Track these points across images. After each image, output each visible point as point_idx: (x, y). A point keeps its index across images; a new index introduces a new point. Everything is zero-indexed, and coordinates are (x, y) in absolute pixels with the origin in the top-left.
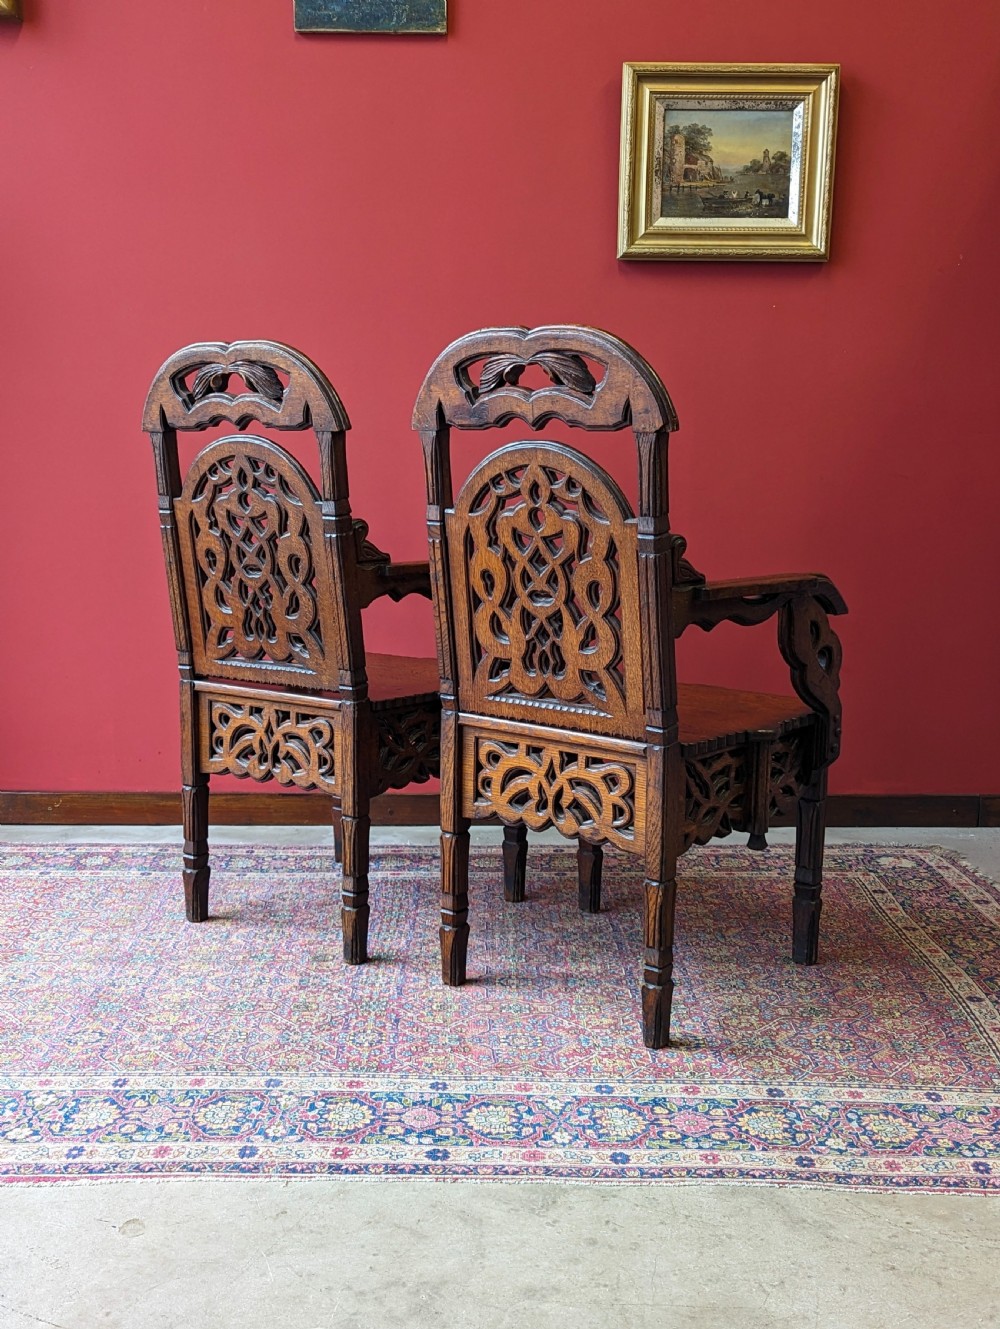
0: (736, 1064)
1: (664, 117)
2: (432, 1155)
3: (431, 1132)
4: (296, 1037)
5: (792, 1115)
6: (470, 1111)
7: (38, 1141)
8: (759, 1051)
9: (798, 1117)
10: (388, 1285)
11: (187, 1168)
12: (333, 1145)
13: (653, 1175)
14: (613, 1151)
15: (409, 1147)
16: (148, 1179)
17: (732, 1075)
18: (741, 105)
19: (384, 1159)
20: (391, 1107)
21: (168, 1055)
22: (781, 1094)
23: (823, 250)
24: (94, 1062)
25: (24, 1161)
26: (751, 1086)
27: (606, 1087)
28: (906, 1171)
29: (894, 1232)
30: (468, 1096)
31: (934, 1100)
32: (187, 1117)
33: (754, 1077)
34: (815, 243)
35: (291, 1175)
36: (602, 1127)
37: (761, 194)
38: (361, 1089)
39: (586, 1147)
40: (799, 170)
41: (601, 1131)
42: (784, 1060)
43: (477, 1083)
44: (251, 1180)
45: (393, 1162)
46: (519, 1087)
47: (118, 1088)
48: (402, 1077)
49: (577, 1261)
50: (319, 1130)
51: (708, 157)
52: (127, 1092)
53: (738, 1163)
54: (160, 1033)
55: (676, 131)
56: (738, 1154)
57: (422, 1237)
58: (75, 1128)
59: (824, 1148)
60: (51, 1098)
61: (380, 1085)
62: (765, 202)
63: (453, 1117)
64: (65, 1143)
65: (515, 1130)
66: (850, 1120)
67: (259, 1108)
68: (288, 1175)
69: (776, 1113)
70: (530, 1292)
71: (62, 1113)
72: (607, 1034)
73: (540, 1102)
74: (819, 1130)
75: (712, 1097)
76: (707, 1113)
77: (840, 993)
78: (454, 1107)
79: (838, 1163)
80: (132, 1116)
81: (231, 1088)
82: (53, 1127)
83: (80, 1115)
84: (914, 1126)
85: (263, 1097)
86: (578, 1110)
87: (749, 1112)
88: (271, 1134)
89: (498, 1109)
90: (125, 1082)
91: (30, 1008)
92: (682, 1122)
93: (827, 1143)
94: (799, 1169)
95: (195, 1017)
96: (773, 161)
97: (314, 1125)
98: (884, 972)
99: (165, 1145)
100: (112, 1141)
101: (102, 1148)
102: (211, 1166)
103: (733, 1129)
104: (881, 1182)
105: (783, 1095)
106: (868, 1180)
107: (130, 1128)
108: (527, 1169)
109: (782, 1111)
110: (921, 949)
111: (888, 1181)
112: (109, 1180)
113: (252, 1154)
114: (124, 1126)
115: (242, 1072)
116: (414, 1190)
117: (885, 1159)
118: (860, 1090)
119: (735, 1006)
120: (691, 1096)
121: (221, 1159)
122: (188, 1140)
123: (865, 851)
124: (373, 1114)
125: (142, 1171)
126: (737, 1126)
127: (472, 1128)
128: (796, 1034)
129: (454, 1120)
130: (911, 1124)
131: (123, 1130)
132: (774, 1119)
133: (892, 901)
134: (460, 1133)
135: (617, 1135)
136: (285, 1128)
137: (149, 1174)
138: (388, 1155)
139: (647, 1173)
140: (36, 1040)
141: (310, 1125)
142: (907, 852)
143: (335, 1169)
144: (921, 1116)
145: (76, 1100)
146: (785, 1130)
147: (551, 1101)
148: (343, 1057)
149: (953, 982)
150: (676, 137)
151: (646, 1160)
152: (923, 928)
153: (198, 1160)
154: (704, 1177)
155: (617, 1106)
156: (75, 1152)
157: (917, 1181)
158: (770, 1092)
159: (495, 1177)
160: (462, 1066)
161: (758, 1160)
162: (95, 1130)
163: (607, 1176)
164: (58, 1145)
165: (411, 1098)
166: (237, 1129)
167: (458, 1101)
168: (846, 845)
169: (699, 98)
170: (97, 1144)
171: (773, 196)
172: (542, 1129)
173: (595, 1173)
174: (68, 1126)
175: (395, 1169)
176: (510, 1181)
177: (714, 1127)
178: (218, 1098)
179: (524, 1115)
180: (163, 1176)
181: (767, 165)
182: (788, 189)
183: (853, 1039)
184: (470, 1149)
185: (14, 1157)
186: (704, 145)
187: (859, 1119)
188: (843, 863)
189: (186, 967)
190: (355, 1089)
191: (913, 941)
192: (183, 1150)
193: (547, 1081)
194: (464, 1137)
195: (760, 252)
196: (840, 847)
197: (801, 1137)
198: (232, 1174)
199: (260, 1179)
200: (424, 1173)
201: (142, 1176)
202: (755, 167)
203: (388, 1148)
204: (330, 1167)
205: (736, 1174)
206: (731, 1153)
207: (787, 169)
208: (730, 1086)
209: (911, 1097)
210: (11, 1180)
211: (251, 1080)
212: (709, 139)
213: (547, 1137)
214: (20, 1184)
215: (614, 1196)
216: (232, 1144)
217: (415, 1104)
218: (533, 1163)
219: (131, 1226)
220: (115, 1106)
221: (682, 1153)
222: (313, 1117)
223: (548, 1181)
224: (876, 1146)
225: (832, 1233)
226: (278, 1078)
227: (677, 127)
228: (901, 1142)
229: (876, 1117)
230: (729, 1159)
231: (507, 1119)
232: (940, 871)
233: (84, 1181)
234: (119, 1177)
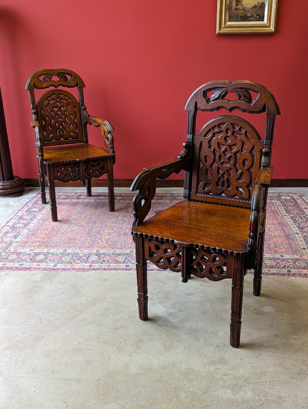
7: (82, 263)
10: (159, 292)
11: (115, 269)
16: (107, 271)
21: (107, 245)
23: (273, 30)
24: (91, 246)
25: (80, 267)
28: (272, 272)
31: (282, 257)
32: (113, 259)
34: (271, 28)
47: (97, 252)
52: (100, 253)
54: (105, 240)
57: (165, 283)
60: (83, 254)
62: (258, 17)
64: (88, 264)
67: (129, 257)
70: (188, 294)
71: (86, 258)
80: (102, 258)
81: (122, 252)
82: (85, 260)
83: (90, 258)
85: (129, 255)
88: (132, 263)
90: (99, 251)
91: (74, 234)
95: (112, 236)
99: (110, 264)
100: (98, 264)
101: (96, 265)
102: (120, 269)
107: (101, 261)
110: (287, 221)
111: (268, 274)
112: (99, 271)
113: (128, 267)
115: (124, 249)
117: (267, 269)
121: (122, 267)
122: (114, 264)
123: (278, 194)
125: (105, 270)
130: (275, 262)
131: (100, 261)
133: (282, 208)
136: (135, 261)
140: (77, 241)
142: (289, 194)
144: (278, 260)
145: (89, 255)
149: (293, 229)
152: (289, 215)
153: (117, 267)
156: (90, 266)
157: (274, 274)
162: (94, 261)
164: (86, 264)
166: (125, 261)
168: (274, 193)
174: (88, 260)
178: (120, 255)
180: (110, 271)
185: (78, 266)
188: (272, 198)
189: (109, 224)
191: (285, 219)
196: (272, 193)
198: (124, 270)
209: (277, 256)
210: (78, 271)
211: (127, 251)
214: (80, 272)
216: (124, 265)
219: (105, 280)
220: (97, 256)
224: (266, 267)
226: (132, 250)
228: (272, 266)
229: (267, 260)
232: (297, 200)
233: (93, 271)
234: (101, 271)
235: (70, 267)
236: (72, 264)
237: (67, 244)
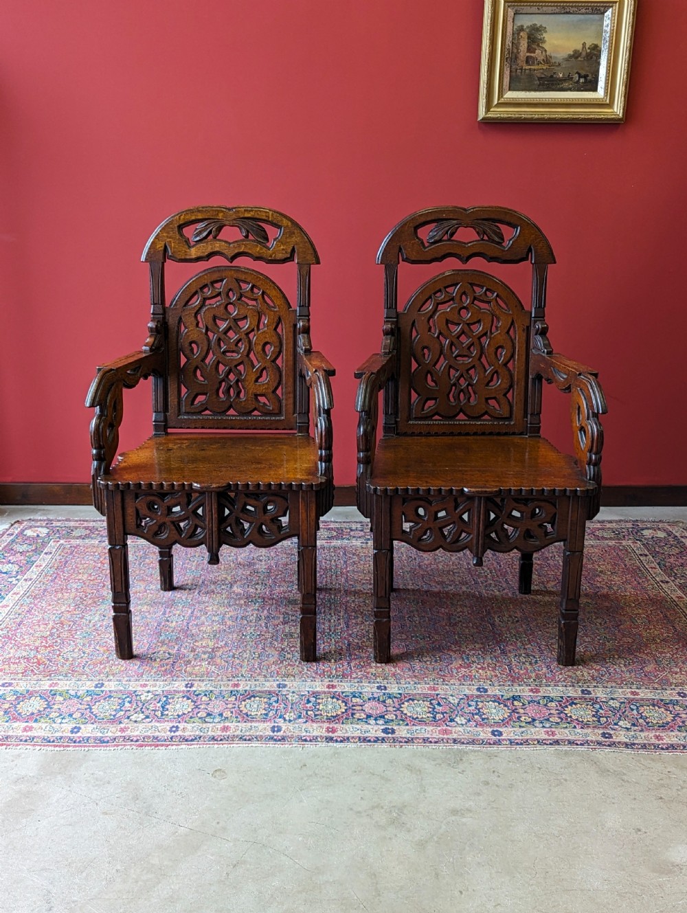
0: (561, 674)
1: (513, 19)
2: (385, 731)
3: (382, 717)
4: (289, 656)
5: (597, 706)
6: (403, 703)
7: (151, 722)
9: (601, 708)
11: (243, 738)
12: (326, 725)
13: (517, 744)
14: (492, 729)
15: (371, 726)
16: (221, 745)
17: (559, 681)
18: (568, 10)
19: (357, 734)
20: (355, 701)
21: (213, 668)
22: (589, 693)
23: (621, 115)
24: (169, 671)
25: (146, 734)
26: (571, 688)
27: (483, 688)
28: (667, 741)
29: (661, 777)
30: (400, 694)
31: (683, 697)
32: (234, 708)
33: (572, 682)
34: (615, 110)
35: (305, 743)
36: (484, 714)
38: (335, 690)
39: (476, 726)
40: (606, 57)
41: (483, 717)
42: (591, 672)
43: (405, 686)
44: (281, 746)
45: (363, 735)
46: (430, 689)
47: (188, 689)
48: (358, 682)
49: (479, 794)
50: (316, 715)
51: (543, 48)
52: (195, 691)
53: (567, 736)
54: (204, 653)
55: (521, 29)
56: (567, 731)
57: (388, 780)
58: (170, 714)
59: (617, 727)
60: (150, 695)
61: (346, 687)
62: (582, 80)
63: (394, 707)
64: (167, 723)
65: (432, 715)
66: (632, 710)
67: (277, 702)
68: (303, 743)
69: (587, 705)
70: (454, 812)
71: (159, 705)
72: (479, 654)
73: (445, 698)
74: (614, 715)
75: (548, 695)
76: (546, 705)
77: (622, 627)
78: (393, 701)
79: (626, 736)
81: (257, 689)
82: (157, 713)
84: (671, 713)
85: (277, 695)
86: (468, 703)
87: (571, 705)
88: (287, 718)
89: (420, 702)
90: (192, 686)
92: (532, 711)
93: (620, 724)
94: (604, 739)
95: (224, 642)
96: (588, 51)
97: (312, 712)
98: (649, 612)
99: (226, 724)
100: (194, 722)
101: (189, 726)
102: (256, 738)
103: (563, 715)
104: (653, 747)
105: (591, 694)
106: (644, 747)
107: (203, 714)
108: (442, 740)
109: (590, 703)
110: (672, 595)
111: (656, 747)
112: (199, 746)
113: (279, 730)
114: (199, 712)
115: (261, 679)
116: (378, 752)
117: (654, 734)
118: (637, 691)
120: (535, 694)
121: (261, 733)
122: (239, 722)
123: (633, 525)
124: (346, 706)
125: (216, 740)
126: (565, 713)
127: (406, 714)
128: (596, 654)
129: (395, 709)
130: (669, 712)
131: (199, 715)
132: (587, 708)
133: (653, 562)
134: (399, 718)
135: (494, 719)
136: (295, 714)
137: (221, 742)
138: (359, 731)
139: (514, 742)
141: (309, 713)
142: (661, 525)
143: (330, 739)
144: (675, 707)
145: (165, 696)
146: (593, 716)
147: (450, 697)
148: (320, 669)
150: (522, 34)
151: (512, 734)
152: (673, 581)
153: (248, 734)
154: (548, 745)
155: (491, 701)
156: (174, 729)
157: (674, 747)
158: (583, 692)
159: (425, 744)
160: (394, 675)
161: (578, 734)
162: (182, 715)
163: (490, 744)
164: (162, 724)
165: (366, 696)
166: (266, 715)
168: (620, 521)
169: (539, 5)
170: (186, 724)
171: (588, 76)
172: (448, 715)
173: (483, 743)
174: (166, 713)
175: (365, 740)
176: (434, 747)
177: (551, 714)
178: (250, 695)
179: (436, 706)
180: (230, 744)
181: (584, 54)
182: (598, 71)
183: (631, 657)
184: (407, 727)
185: (139, 732)
186: (541, 39)
187: (637, 709)
188: (619, 534)
189: (210, 608)
190: (331, 690)
191: (666, 590)
192: (237, 728)
193: (447, 685)
194: (403, 720)
195: (577, 117)
196: (616, 522)
197: (603, 720)
198: (270, 742)
199: (287, 746)
200: (382, 742)
201: (217, 744)
202: (576, 55)
203: (358, 727)
204: (327, 738)
205: (566, 743)
206: (562, 730)
207: (599, 56)
208: (558, 688)
209: (668, 695)
210: (142, 746)
211: (267, 684)
212: (544, 35)
213: (452, 720)
214: (147, 748)
215: (496, 756)
216: (265, 724)
217: (369, 699)
218: (445, 736)
219: (218, 773)
220: (190, 700)
221: (533, 730)
222: (310, 707)
223: (456, 747)
224: (649, 726)
225: (625, 778)
226: (284, 682)
227: (522, 26)
228: (663, 723)
229: (648, 708)
230: (563, 733)
231: (426, 709)
232: (683, 540)
233: (184, 746)
234: (204, 744)
235: (119, 734)
236: (122, 726)
237: (102, 666)
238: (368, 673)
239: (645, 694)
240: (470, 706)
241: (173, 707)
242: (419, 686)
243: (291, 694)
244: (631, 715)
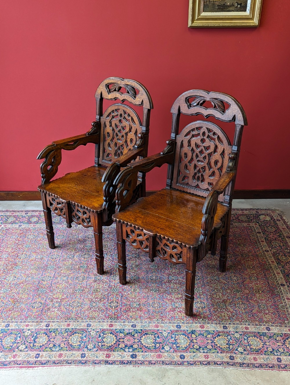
0: (215, 315)
2: (132, 356)
3: (132, 346)
4: (94, 304)
5: (229, 337)
6: (142, 337)
7: (27, 351)
8: (221, 309)
9: (231, 339)
11: (67, 362)
12: (106, 353)
13: (191, 364)
14: (180, 354)
15: (127, 353)
17: (213, 320)
19: (119, 359)
20: (121, 335)
21: (60, 313)
23: (257, 24)
24: (40, 316)
25: (24, 359)
26: (218, 325)
27: (179, 325)
28: (258, 361)
30: (141, 330)
31: (268, 330)
32: (66, 340)
33: (220, 321)
34: (255, 21)
35: (95, 365)
36: (178, 343)
37: (237, 3)
38: (113, 328)
39: (173, 352)
41: (177, 345)
42: (228, 313)
43: (144, 324)
44: (85, 367)
45: (122, 360)
46: (155, 326)
47: (47, 328)
48: (123, 322)
50: (102, 346)
52: (50, 329)
53: (214, 359)
54: (57, 302)
56: (214, 355)
58: (37, 345)
60: (29, 332)
61: (118, 326)
64: (34, 352)
65: (154, 345)
66: (245, 339)
68: (94, 365)
69: (225, 337)
71: (32, 339)
73: (161, 333)
74: (236, 343)
75: (208, 330)
76: (206, 337)
77: (245, 282)
78: (138, 335)
79: (240, 358)
80: (52, 340)
81: (78, 327)
82: (31, 345)
84: (262, 342)
85: (86, 332)
86: (171, 336)
87: (217, 336)
88: (89, 348)
89: (150, 336)
90: (49, 325)
91: (21, 292)
92: (199, 341)
93: (238, 349)
94: (230, 361)
95: (66, 295)
97: (100, 344)
98: (258, 272)
99: (61, 352)
100: (47, 351)
101: (44, 354)
102: (74, 362)
103: (213, 344)
104: (252, 366)
105: (227, 329)
106: (248, 365)
108: (157, 362)
109: (226, 335)
110: (269, 261)
111: (254, 365)
112: (47, 367)
113: (84, 357)
114: (50, 344)
115: (80, 320)
116: (128, 371)
117: (253, 356)
118: (248, 326)
119: (215, 289)
120: (202, 329)
121: (76, 358)
122: (67, 351)
123: (256, 212)
124: (116, 339)
125: (55, 363)
126: (214, 342)
127: (143, 344)
128: (232, 302)
129: (138, 341)
130: (261, 341)
131: (50, 346)
132: (224, 339)
133: (262, 237)
134: (139, 347)
135: (182, 347)
136: (93, 345)
137: (57, 365)
138: (120, 357)
139: (189, 364)
140: (23, 306)
142: (268, 212)
143: (107, 362)
144: (264, 337)
145: (36, 333)
147: (164, 332)
148: (107, 313)
149: (277, 277)
151: (189, 358)
152: (270, 250)
153: (70, 359)
154: (204, 365)
155: (182, 334)
156: (37, 356)
157: (261, 366)
158: (223, 327)
159: (149, 365)
160: (140, 317)
161: (219, 357)
162: (42, 346)
163: (178, 364)
164: (32, 352)
165: (126, 331)
166: (80, 345)
167: (139, 332)
168: (251, 209)
170: (43, 352)
171: (242, 4)
172: (162, 344)
173: (175, 363)
174: (35, 344)
176: (153, 367)
177: (208, 343)
178: (73, 332)
179: (157, 338)
180: (61, 366)
183: (247, 304)
184: (142, 353)
185: (21, 358)
187: (247, 339)
188: (249, 218)
189: (63, 272)
190: (111, 328)
191: (267, 257)
192: (66, 355)
193: (163, 323)
194: (141, 348)
196: (249, 210)
197: (231, 346)
198: (79, 365)
199: (87, 367)
200: (130, 364)
201: (56, 366)
203: (120, 353)
204: (105, 362)
205: (213, 364)
206: (212, 354)
208: (212, 325)
209: (262, 329)
210: (21, 367)
211: (83, 324)
213: (163, 348)
214: (24, 369)
215: (181, 373)
216: (79, 352)
217: (127, 334)
218: (159, 359)
220: (47, 336)
221: (199, 354)
222: (100, 340)
223: (163, 367)
224: (251, 351)
226: (90, 323)
229: (252, 338)
230: (211, 357)
231: (152, 341)
232: (277, 222)
233: (40, 368)
234: (50, 366)
235: (12, 359)
236: (15, 353)
237: (10, 312)
238: (128, 315)
239: (252, 329)
240: (172, 338)
241: (39, 340)
242: (151, 324)
243: (92, 331)
244: (244, 343)
